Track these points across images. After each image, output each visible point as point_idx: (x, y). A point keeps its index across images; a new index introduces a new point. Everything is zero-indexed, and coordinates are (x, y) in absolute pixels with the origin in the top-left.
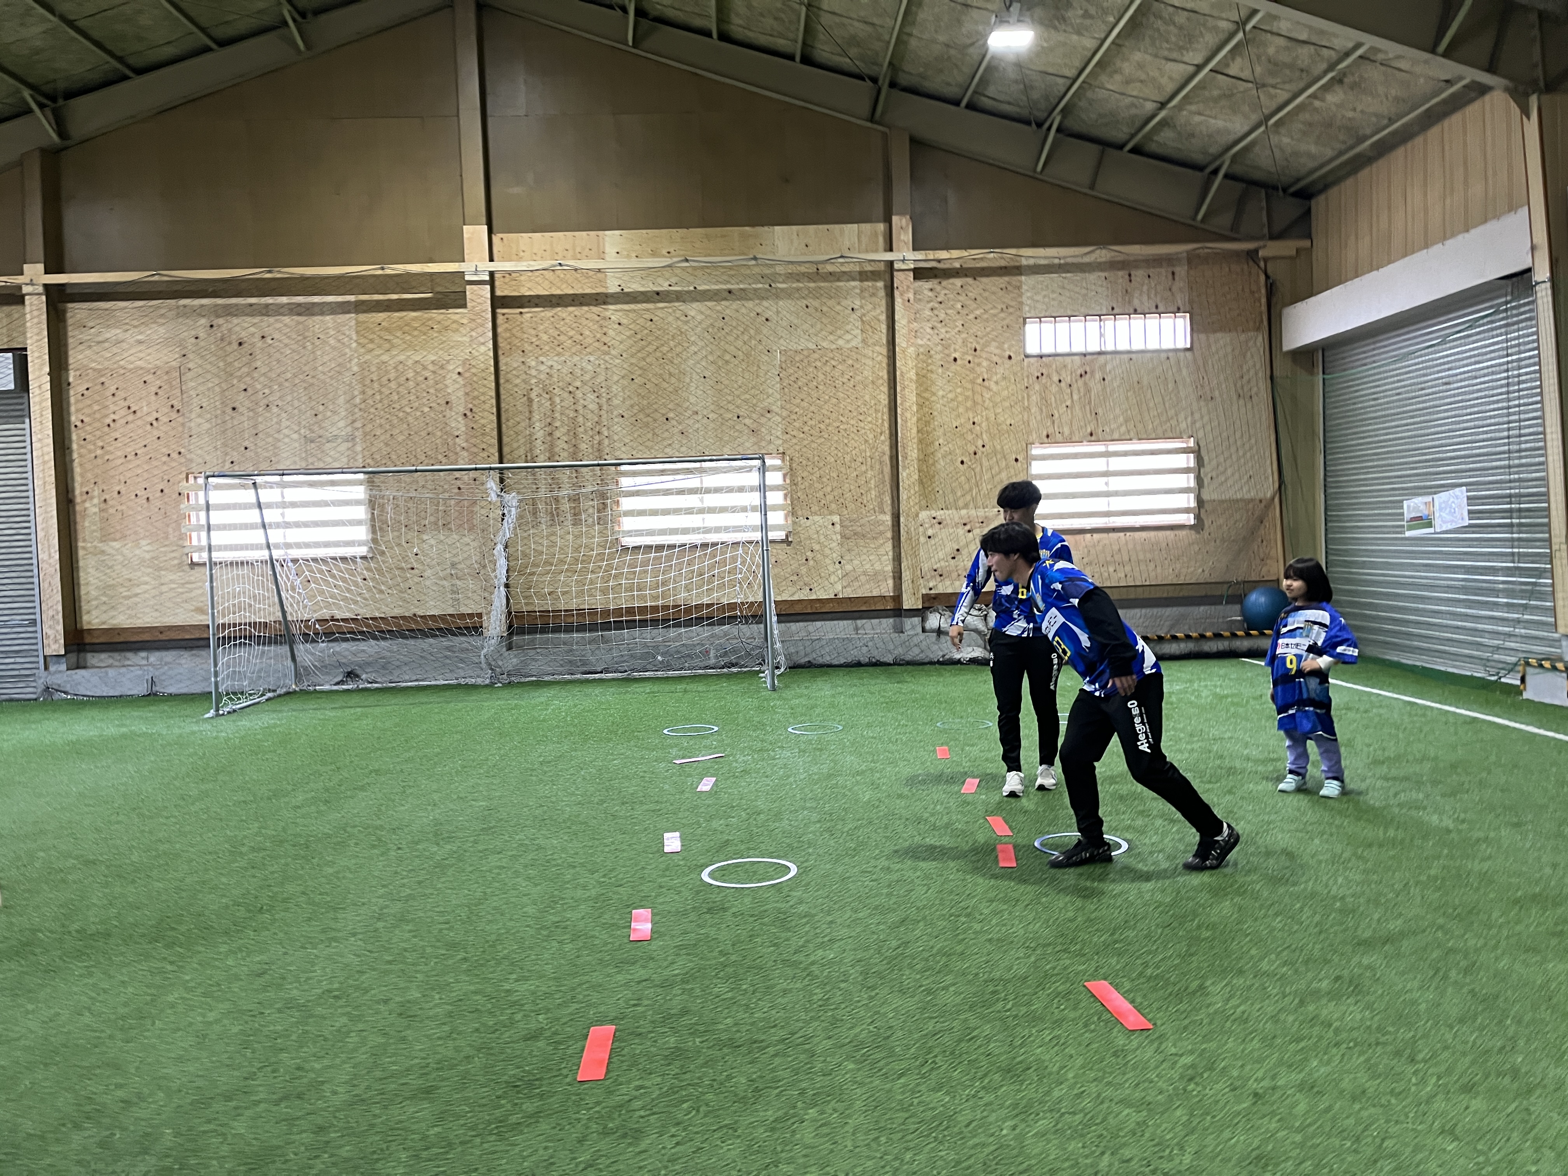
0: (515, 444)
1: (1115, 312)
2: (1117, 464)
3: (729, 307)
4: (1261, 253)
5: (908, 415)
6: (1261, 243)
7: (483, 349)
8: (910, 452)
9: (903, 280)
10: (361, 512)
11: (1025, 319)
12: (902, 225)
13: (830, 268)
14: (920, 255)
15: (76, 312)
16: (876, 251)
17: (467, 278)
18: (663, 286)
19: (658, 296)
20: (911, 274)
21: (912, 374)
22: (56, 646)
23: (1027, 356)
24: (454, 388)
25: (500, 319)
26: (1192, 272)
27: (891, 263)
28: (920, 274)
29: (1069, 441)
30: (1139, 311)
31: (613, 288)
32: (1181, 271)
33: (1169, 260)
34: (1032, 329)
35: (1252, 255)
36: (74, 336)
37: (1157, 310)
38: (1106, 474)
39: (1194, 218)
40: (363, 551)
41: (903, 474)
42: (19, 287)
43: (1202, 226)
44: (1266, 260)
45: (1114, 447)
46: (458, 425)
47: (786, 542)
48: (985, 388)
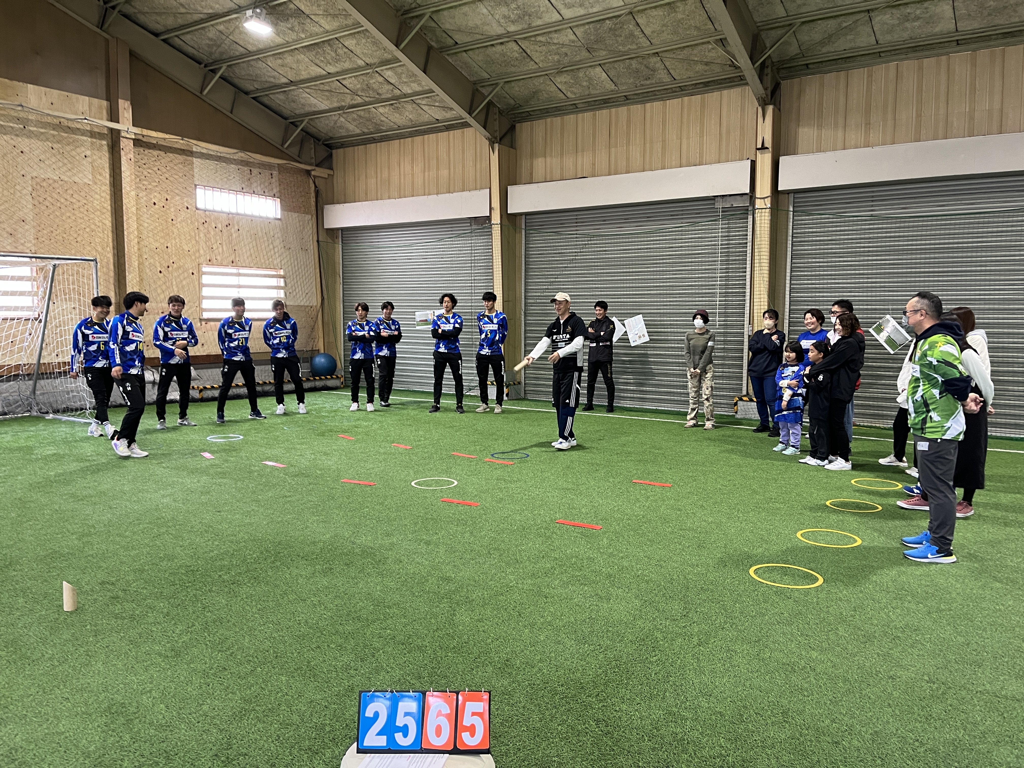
1: (244, 190)
2: (244, 281)
4: (313, 173)
5: (132, 237)
6: (313, 168)
8: (134, 262)
9: (126, 146)
11: (196, 185)
12: (123, 107)
14: (138, 131)
16: (102, 119)
20: (130, 142)
21: (134, 210)
23: (197, 209)
26: (281, 176)
27: (117, 131)
28: (137, 143)
29: (221, 265)
30: (256, 192)
32: (275, 173)
33: (270, 167)
34: (200, 192)
35: (308, 172)
37: (264, 194)
38: (240, 287)
39: (282, 145)
41: (129, 277)
43: (285, 151)
44: (314, 176)
45: (242, 271)
48: (173, 225)
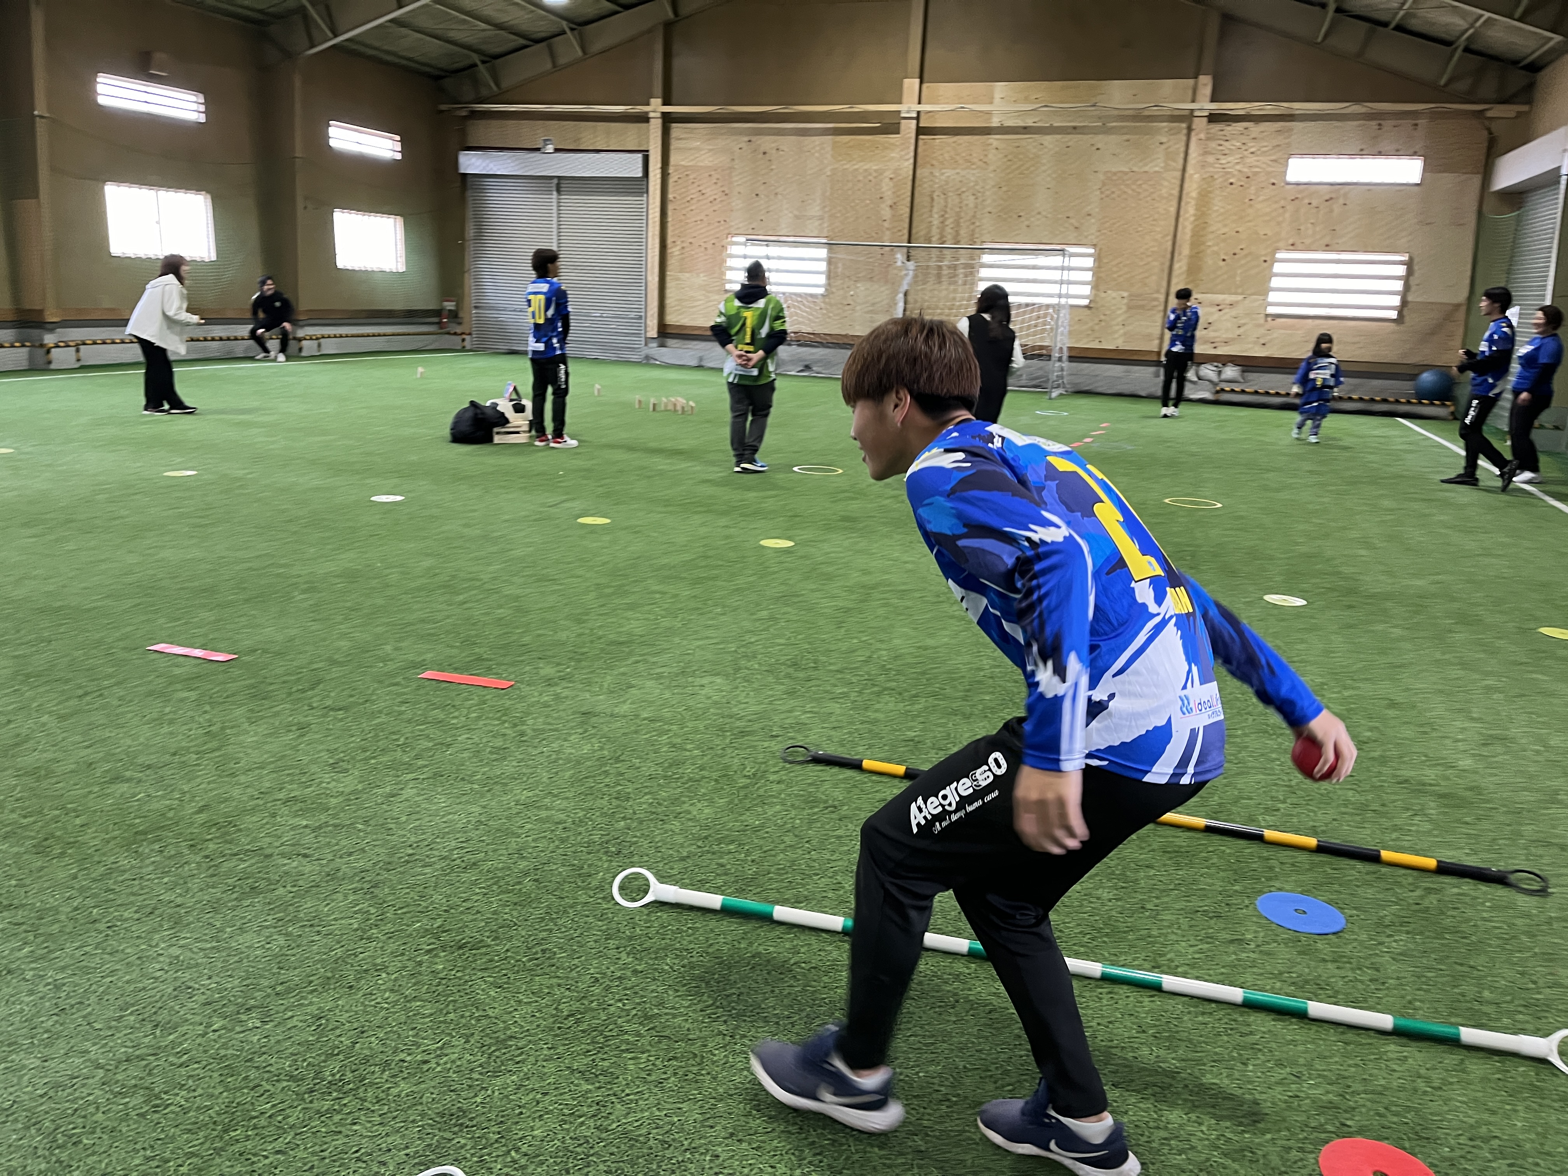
0: (920, 229)
1: (1364, 153)
3: (1073, 139)
4: (1488, 114)
5: (1187, 223)
7: (906, 164)
8: (1185, 250)
9: (1200, 124)
10: (823, 266)
11: (1289, 155)
12: (1206, 83)
13: (1146, 113)
14: (1214, 106)
15: (677, 130)
16: (1183, 102)
17: (903, 115)
18: (1029, 123)
19: (1025, 130)
20: (1205, 119)
21: (1194, 194)
22: (653, 333)
23: (1287, 184)
24: (887, 188)
25: (920, 143)
26: (1431, 126)
27: (1192, 110)
28: (1213, 118)
29: (1308, 249)
30: (1383, 153)
31: (995, 122)
32: (1422, 122)
33: (1414, 116)
34: (1293, 162)
35: (1480, 114)
36: (674, 144)
37: (1398, 153)
39: (1437, 83)
40: (821, 291)
41: (1176, 266)
42: (647, 113)
43: (1443, 89)
46: (887, 213)
47: (1088, 307)
48: (1251, 206)
